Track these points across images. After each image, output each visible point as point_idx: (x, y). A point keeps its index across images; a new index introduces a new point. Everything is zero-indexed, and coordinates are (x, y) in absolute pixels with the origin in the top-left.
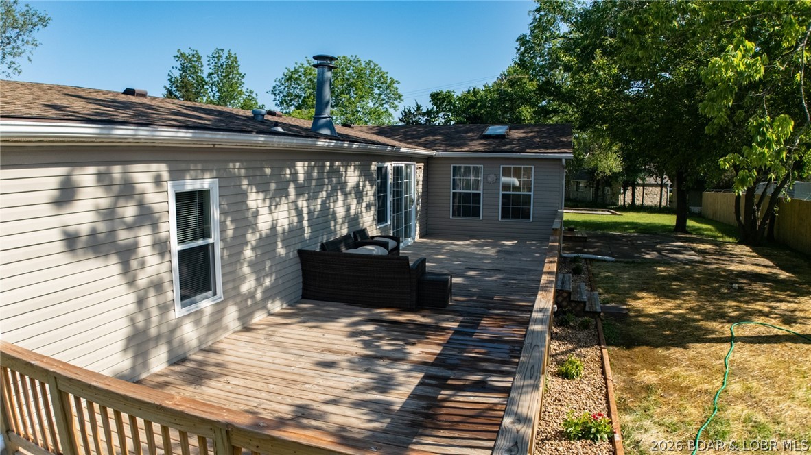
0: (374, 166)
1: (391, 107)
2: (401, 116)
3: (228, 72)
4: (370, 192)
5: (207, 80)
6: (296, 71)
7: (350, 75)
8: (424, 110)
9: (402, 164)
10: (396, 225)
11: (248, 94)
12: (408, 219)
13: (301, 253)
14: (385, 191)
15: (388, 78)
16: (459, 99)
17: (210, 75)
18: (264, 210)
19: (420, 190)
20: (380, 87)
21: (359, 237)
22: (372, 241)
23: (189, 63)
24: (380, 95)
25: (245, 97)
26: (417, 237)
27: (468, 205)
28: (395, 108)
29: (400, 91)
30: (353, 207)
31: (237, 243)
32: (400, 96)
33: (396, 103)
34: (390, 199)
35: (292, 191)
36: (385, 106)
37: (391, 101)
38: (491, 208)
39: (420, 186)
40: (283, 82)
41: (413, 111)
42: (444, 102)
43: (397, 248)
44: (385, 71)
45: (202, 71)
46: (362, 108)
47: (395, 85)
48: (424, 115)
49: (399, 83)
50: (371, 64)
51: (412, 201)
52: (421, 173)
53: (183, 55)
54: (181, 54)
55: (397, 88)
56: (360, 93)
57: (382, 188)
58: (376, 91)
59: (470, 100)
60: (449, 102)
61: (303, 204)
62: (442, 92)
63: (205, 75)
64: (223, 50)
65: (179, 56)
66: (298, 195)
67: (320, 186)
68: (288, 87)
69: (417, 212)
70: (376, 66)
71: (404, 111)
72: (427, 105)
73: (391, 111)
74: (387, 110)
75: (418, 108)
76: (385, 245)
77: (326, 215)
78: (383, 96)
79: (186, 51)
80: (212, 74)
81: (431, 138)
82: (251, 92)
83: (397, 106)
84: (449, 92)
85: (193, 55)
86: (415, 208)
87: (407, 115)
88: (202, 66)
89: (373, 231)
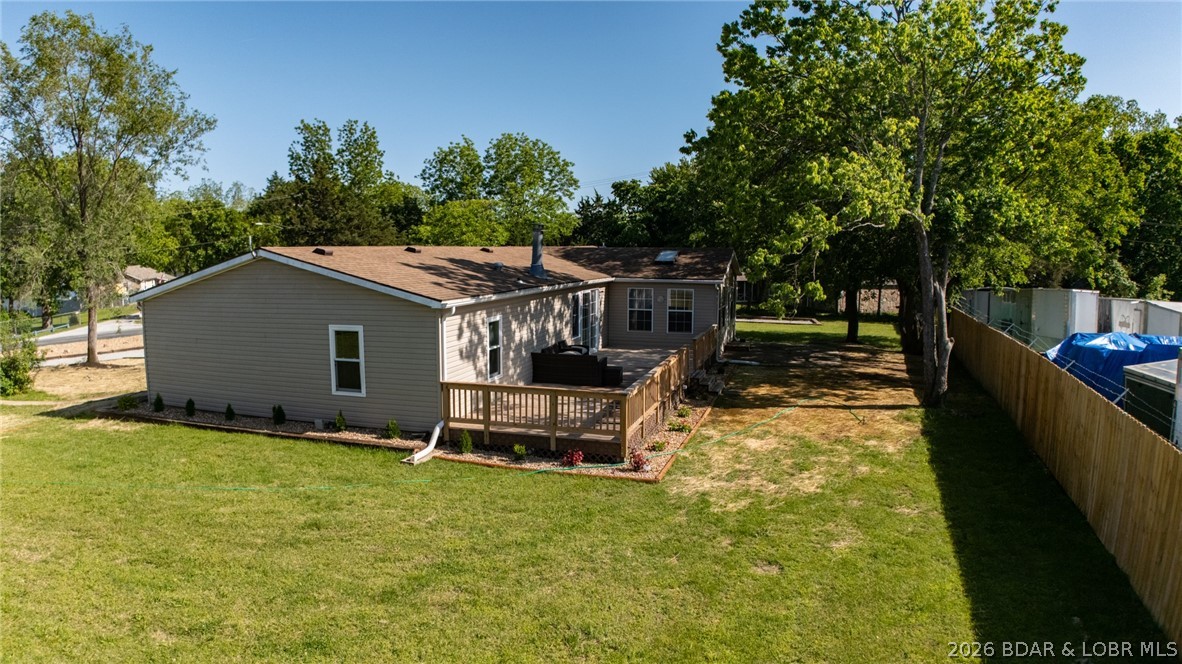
0: (570, 296)
1: (565, 195)
2: (578, 208)
3: (363, 148)
4: (568, 313)
5: (337, 158)
6: (451, 152)
7: (516, 155)
8: (605, 201)
9: (589, 291)
10: (585, 337)
11: (388, 177)
12: (593, 333)
13: (532, 354)
14: (577, 313)
15: (561, 159)
16: (646, 190)
17: (340, 152)
18: (517, 330)
19: (603, 309)
20: (551, 171)
21: (561, 345)
22: (570, 348)
23: (314, 136)
24: (551, 181)
25: (384, 181)
26: (600, 347)
27: (642, 321)
28: (570, 196)
29: (575, 176)
30: (558, 325)
31: (507, 348)
32: (576, 182)
33: (571, 189)
34: (580, 318)
35: (528, 318)
36: (557, 193)
37: (565, 188)
38: (660, 323)
39: (603, 306)
40: (434, 164)
41: (591, 202)
42: (627, 194)
43: (588, 353)
44: (556, 151)
45: (330, 147)
46: (532, 196)
47: (570, 169)
48: (605, 206)
49: (573, 165)
50: (540, 143)
51: (596, 318)
52: (603, 296)
53: (306, 127)
54: (304, 125)
55: (572, 173)
56: (528, 179)
57: (575, 311)
58: (547, 175)
59: (659, 192)
60: (634, 194)
61: (533, 326)
62: (626, 182)
63: (333, 152)
64: (356, 122)
65: (302, 127)
66: (531, 320)
67: (541, 313)
68: (440, 170)
69: (600, 327)
70: (544, 145)
71: (581, 202)
72: (608, 196)
73: (565, 199)
74: (560, 198)
75: (598, 199)
76: (580, 351)
77: (544, 331)
78: (555, 182)
79: (311, 122)
80: (343, 151)
81: (611, 263)
82: (392, 174)
83: (572, 194)
84: (634, 181)
85: (320, 128)
86: (598, 324)
87: (585, 206)
88: (330, 140)
89: (570, 342)
